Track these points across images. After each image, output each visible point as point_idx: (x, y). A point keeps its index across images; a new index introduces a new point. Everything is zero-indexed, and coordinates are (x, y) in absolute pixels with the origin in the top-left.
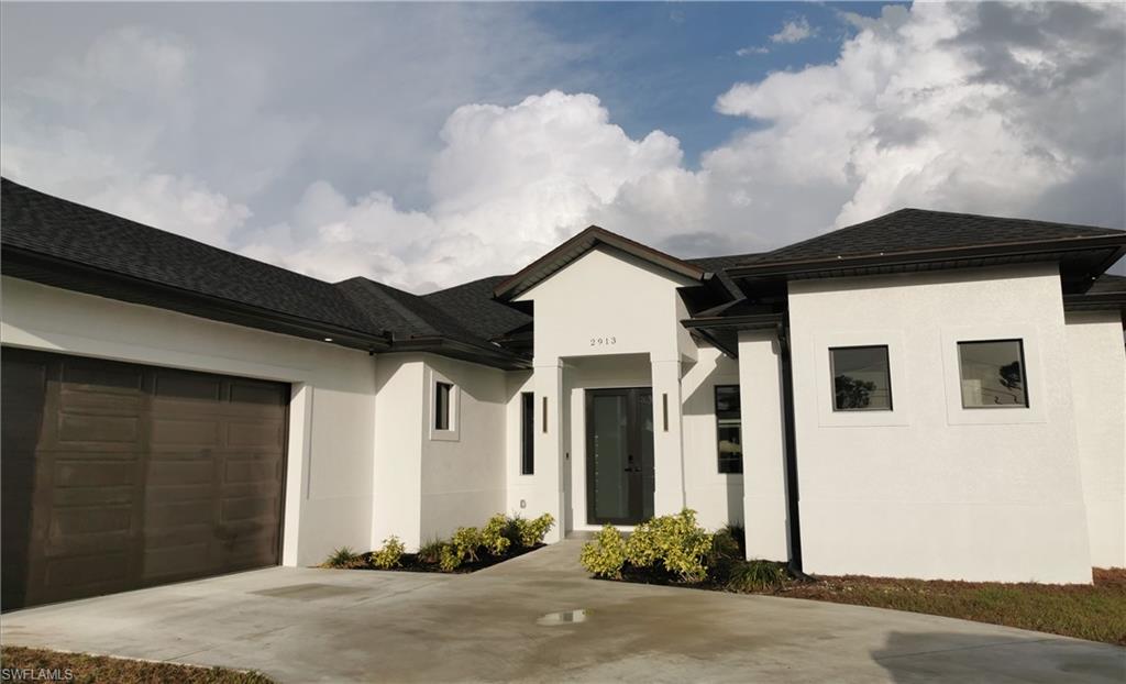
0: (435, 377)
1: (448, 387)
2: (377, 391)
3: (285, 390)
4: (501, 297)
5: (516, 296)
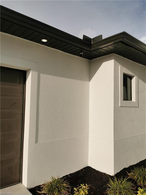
0: (122, 70)
1: (131, 78)
3: (22, 74)
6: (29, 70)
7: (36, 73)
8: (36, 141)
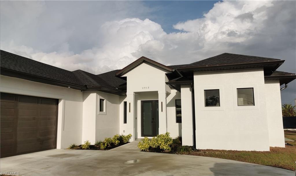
0: (99, 97)
2: (83, 101)
4: (118, 76)
5: (122, 75)
6: (61, 99)
7: (64, 100)
8: (64, 130)
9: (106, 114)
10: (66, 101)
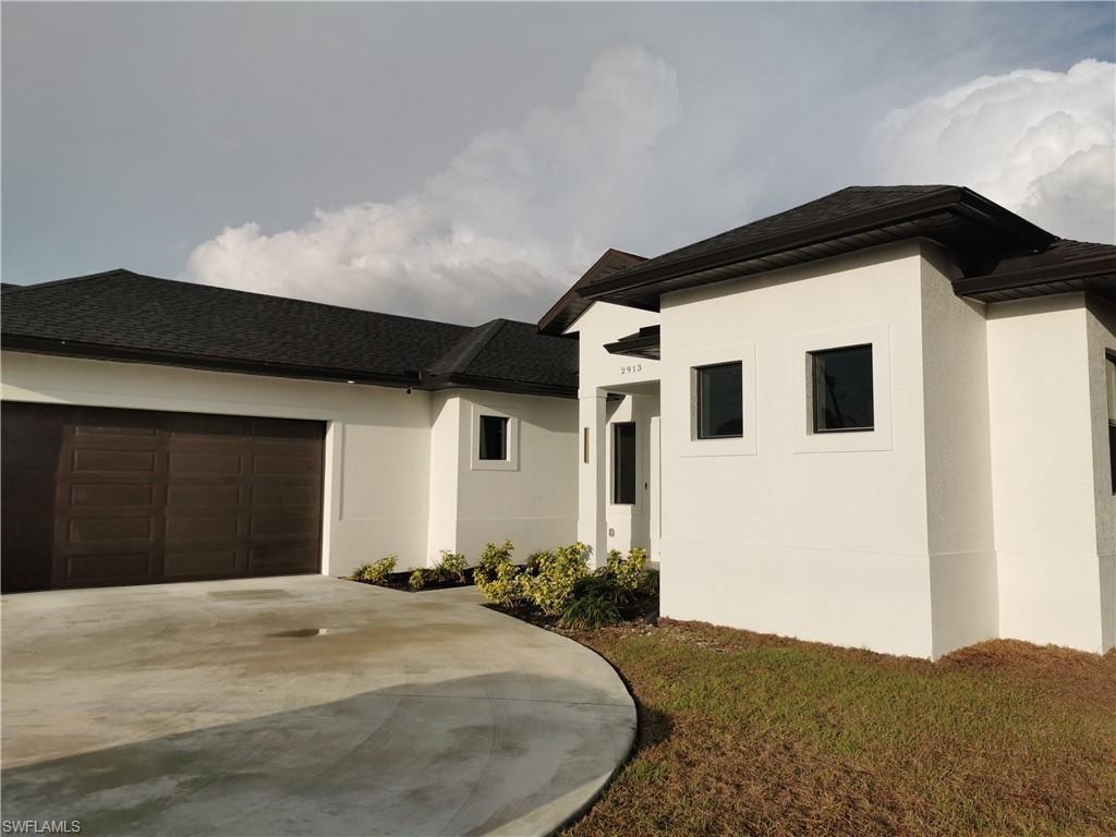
1: (505, 420)
2: (432, 424)
3: (320, 428)
4: (544, 330)
5: (567, 328)
6: (331, 421)
7: (340, 425)
8: (341, 518)
9: (519, 466)
10: (347, 426)
